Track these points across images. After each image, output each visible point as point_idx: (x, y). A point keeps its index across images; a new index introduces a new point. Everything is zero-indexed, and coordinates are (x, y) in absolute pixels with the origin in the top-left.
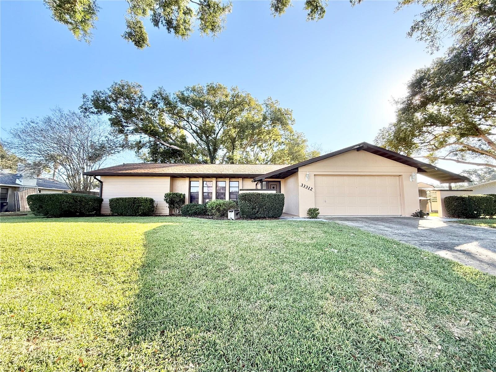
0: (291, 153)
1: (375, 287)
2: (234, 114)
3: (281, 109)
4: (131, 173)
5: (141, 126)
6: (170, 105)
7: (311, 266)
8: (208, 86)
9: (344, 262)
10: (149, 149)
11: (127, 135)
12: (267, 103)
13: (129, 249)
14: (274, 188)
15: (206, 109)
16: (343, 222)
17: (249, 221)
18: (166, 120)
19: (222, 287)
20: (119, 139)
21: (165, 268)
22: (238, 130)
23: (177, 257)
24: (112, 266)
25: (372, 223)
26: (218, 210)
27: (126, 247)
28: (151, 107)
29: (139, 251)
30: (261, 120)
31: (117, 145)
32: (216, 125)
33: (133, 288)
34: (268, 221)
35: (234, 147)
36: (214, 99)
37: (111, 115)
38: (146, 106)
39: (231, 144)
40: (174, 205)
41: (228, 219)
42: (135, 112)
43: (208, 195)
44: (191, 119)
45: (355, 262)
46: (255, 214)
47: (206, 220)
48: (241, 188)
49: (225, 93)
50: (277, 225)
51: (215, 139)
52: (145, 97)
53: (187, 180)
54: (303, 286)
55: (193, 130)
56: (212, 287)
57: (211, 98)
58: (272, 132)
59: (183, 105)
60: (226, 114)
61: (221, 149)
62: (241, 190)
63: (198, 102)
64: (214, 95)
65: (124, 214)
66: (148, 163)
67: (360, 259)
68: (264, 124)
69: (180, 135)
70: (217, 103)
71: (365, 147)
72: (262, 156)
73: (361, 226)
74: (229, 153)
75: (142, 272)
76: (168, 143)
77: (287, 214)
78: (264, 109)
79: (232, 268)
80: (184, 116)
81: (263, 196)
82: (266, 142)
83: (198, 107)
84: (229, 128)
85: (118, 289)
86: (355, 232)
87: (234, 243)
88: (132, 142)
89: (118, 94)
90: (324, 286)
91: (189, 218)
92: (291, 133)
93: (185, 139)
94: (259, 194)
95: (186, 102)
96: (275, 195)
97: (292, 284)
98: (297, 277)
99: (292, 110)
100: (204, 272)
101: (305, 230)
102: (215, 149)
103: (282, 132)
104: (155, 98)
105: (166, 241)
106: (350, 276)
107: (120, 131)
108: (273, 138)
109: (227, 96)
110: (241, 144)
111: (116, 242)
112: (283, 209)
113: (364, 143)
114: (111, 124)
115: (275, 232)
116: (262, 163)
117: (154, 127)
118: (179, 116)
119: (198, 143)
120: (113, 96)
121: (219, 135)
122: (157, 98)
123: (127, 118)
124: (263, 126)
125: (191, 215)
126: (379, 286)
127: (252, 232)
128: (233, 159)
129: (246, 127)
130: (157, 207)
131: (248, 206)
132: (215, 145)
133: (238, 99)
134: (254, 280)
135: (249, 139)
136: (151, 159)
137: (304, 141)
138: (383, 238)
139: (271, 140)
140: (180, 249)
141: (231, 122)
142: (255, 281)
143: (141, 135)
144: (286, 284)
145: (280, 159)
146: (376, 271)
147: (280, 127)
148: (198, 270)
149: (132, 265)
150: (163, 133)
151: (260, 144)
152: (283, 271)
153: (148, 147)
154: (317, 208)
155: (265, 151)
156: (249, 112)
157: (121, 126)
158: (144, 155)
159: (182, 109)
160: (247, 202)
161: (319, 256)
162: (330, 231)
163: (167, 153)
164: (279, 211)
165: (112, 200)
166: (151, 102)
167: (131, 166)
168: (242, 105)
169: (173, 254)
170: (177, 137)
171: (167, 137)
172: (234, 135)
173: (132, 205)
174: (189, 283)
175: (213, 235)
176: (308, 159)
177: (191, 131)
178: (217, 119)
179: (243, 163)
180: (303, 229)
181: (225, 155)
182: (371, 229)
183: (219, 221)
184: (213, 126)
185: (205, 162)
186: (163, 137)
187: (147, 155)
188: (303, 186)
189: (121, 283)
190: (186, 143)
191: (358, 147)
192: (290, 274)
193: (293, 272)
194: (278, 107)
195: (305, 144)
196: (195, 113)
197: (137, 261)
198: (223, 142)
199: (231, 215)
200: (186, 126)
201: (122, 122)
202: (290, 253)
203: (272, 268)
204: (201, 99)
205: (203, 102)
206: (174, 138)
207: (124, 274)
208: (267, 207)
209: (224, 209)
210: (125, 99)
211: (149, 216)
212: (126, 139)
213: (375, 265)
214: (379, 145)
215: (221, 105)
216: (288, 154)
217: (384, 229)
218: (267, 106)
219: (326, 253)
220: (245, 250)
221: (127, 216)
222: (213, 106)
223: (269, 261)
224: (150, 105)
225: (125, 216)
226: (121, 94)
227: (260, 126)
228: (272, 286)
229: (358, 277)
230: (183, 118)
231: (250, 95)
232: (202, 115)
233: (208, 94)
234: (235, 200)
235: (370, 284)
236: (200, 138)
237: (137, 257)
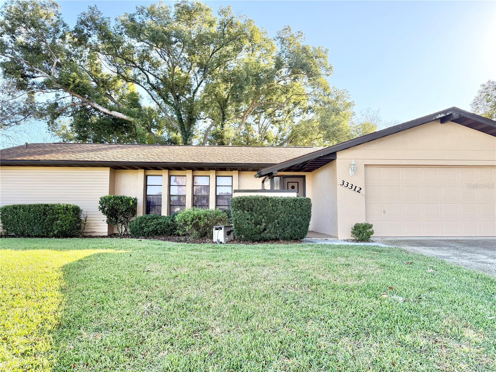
0: (324, 127)
1: (468, 362)
2: (225, 56)
3: (307, 48)
4: (39, 160)
5: (57, 77)
6: (109, 38)
7: (356, 326)
8: (178, 5)
9: (415, 319)
10: (72, 117)
11: (33, 93)
12: (283, 36)
13: (34, 297)
14: (293, 187)
15: (174, 46)
16: (416, 248)
17: (249, 246)
18: (103, 66)
19: (199, 363)
20: (17, 100)
21: (98, 330)
22: (232, 85)
23: (119, 310)
24: (4, 325)
25: (466, 251)
26: (196, 226)
27: (30, 293)
28: (75, 43)
29: (53, 299)
30: (273, 67)
31: (14, 111)
32: (192, 75)
33: (41, 365)
34: (282, 245)
35: (224, 115)
36: (189, 29)
37: (4, 57)
38: (67, 41)
39: (219, 111)
40: (117, 218)
41: (213, 242)
42: (46, 51)
43: (179, 200)
44: (147, 65)
45: (433, 318)
46: (260, 234)
47: (174, 243)
48: (236, 187)
49: (208, 18)
50: (299, 252)
51: (191, 100)
52: (64, 25)
53: (140, 174)
54: (341, 361)
55: (151, 84)
56: (181, 363)
57: (183, 27)
58: (291, 90)
59: (132, 40)
60: (211, 56)
61: (201, 119)
62: (236, 191)
63: (160, 34)
64: (189, 21)
65: (27, 233)
66: (71, 142)
67: (443, 314)
68: (277, 75)
69: (128, 92)
70: (193, 37)
71: (456, 116)
72: (273, 131)
73: (447, 255)
74: (216, 126)
75: (57, 336)
76: (106, 108)
77: (316, 233)
78: (278, 48)
79: (218, 330)
80: (135, 59)
81: (275, 201)
82: (280, 107)
83: (161, 44)
84: (215, 82)
85: (14, 366)
86: (435, 266)
87: (222, 284)
88: (41, 105)
89: (16, 19)
90: (378, 360)
91: (143, 240)
92: (325, 90)
93: (139, 99)
94: (267, 199)
95: (139, 35)
96: (295, 200)
97: (322, 357)
98: (331, 345)
99: (327, 50)
100: (168, 337)
101: (347, 262)
102: (191, 120)
103: (309, 90)
104: (82, 27)
105: (102, 281)
106: (423, 342)
107: (20, 85)
108: (294, 100)
109: (211, 24)
110: (237, 111)
111: (11, 284)
112: (308, 225)
113: (454, 109)
114: (5, 72)
115: (294, 264)
116: (274, 144)
117: (81, 77)
118: (126, 60)
119: (160, 107)
120: (7, 22)
121: (198, 93)
122: (87, 26)
123: (32, 62)
124: (276, 78)
125: (147, 235)
126: (474, 360)
127: (253, 265)
128: (222, 137)
129: (246, 80)
130: (86, 220)
131: (248, 219)
132: (190, 113)
133: (231, 30)
134: (254, 351)
135: (251, 102)
136: (76, 135)
137: (349, 105)
138: (484, 277)
139: (290, 104)
140: (126, 295)
141: (219, 71)
142: (258, 352)
143: (58, 93)
144: (312, 357)
145: (306, 138)
146: (469, 333)
147: (306, 80)
148: (156, 332)
149: (40, 325)
150: (97, 89)
151: (270, 110)
152: (306, 334)
153: (70, 114)
154: (370, 223)
155: (279, 124)
156: (250, 52)
157: (22, 77)
158: (63, 129)
159: (130, 47)
160: (246, 212)
161: (372, 309)
162: (392, 263)
163: (105, 125)
164: (302, 228)
165: (5, 209)
166: (75, 34)
167: (40, 147)
168: (239, 39)
169: (112, 304)
170: (122, 98)
171: (105, 96)
172: (225, 94)
173: (40, 218)
174: (139, 355)
175: (184, 271)
176: (355, 137)
177: (148, 86)
178: (195, 64)
179: (240, 145)
180: (343, 260)
181: (209, 129)
182: (465, 261)
183: (198, 246)
184: (187, 78)
185: (173, 142)
186: (98, 97)
187: (69, 128)
188: (345, 184)
189: (20, 355)
190: (139, 106)
191: (443, 115)
192: (318, 339)
193: (325, 336)
194: (302, 44)
195: (350, 110)
196: (154, 54)
197: (49, 318)
198: (204, 107)
199: (219, 235)
200: (139, 78)
201: (23, 68)
202: (321, 303)
203: (287, 329)
204: (166, 29)
205: (168, 35)
206: (116, 98)
207: (25, 341)
208: (281, 220)
209: (207, 225)
210: (30, 28)
211: (72, 237)
212: (30, 100)
213: (469, 323)
214: (481, 113)
215: (200, 39)
216: (320, 128)
217: (486, 261)
218: (283, 43)
219: (383, 303)
220: (240, 296)
221: (32, 237)
222: (186, 42)
223: (282, 317)
224: (73, 38)
225: (29, 236)
226: (22, 20)
227: (270, 78)
228: (286, 360)
229: (437, 344)
230: (134, 63)
231: (252, 23)
232: (167, 58)
233: (178, 20)
234: (226, 208)
235: (458, 358)
236: (164, 99)
237: (48, 309)
